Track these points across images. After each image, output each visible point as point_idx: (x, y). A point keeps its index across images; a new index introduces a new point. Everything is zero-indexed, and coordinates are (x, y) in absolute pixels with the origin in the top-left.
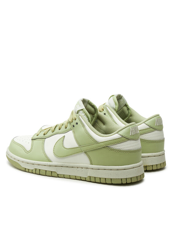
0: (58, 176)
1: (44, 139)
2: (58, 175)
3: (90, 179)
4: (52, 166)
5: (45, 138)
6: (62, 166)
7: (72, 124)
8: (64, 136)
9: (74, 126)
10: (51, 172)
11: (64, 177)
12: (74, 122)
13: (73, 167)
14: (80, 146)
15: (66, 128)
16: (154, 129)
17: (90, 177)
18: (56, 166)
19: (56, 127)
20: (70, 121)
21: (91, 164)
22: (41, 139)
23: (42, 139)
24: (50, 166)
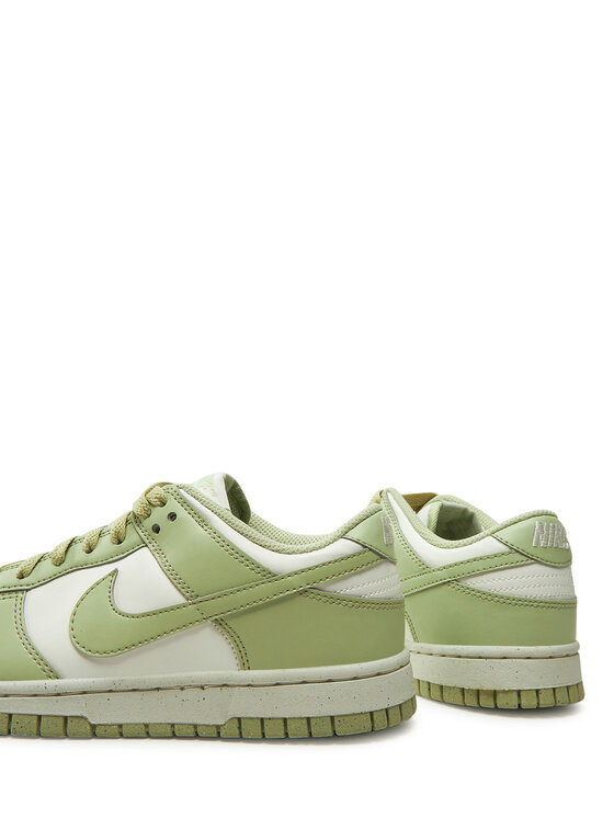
0: (95, 732)
1: (20, 595)
2: (93, 727)
3: (240, 728)
4: (66, 694)
5: (27, 590)
6: (110, 691)
7: (149, 523)
8: (116, 571)
9: (157, 529)
10: (62, 721)
11: (121, 732)
12: (159, 515)
13: (158, 689)
14: (193, 597)
15: (120, 542)
16: (525, 559)
17: (239, 719)
18: (85, 693)
19: (70, 545)
20: (138, 511)
21: (245, 665)
22: (7, 595)
23: (14, 595)
24: (58, 695)
